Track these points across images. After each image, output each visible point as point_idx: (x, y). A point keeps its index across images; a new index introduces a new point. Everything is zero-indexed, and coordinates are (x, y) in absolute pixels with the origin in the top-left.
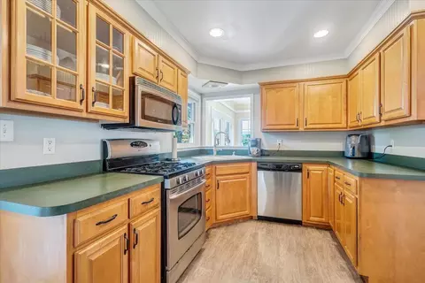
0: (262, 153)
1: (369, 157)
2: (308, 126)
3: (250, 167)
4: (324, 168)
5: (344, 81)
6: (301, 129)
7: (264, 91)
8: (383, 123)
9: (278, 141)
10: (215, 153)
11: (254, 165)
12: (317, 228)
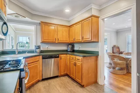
0: (42, 52)
1: (73, 51)
2: (59, 41)
3: (39, 58)
4: (65, 55)
5: (69, 27)
6: (57, 42)
7: (43, 25)
8: (83, 42)
9: (47, 46)
10: (17, 53)
11: (41, 57)
12: (63, 76)
